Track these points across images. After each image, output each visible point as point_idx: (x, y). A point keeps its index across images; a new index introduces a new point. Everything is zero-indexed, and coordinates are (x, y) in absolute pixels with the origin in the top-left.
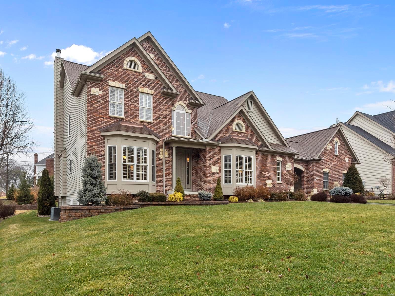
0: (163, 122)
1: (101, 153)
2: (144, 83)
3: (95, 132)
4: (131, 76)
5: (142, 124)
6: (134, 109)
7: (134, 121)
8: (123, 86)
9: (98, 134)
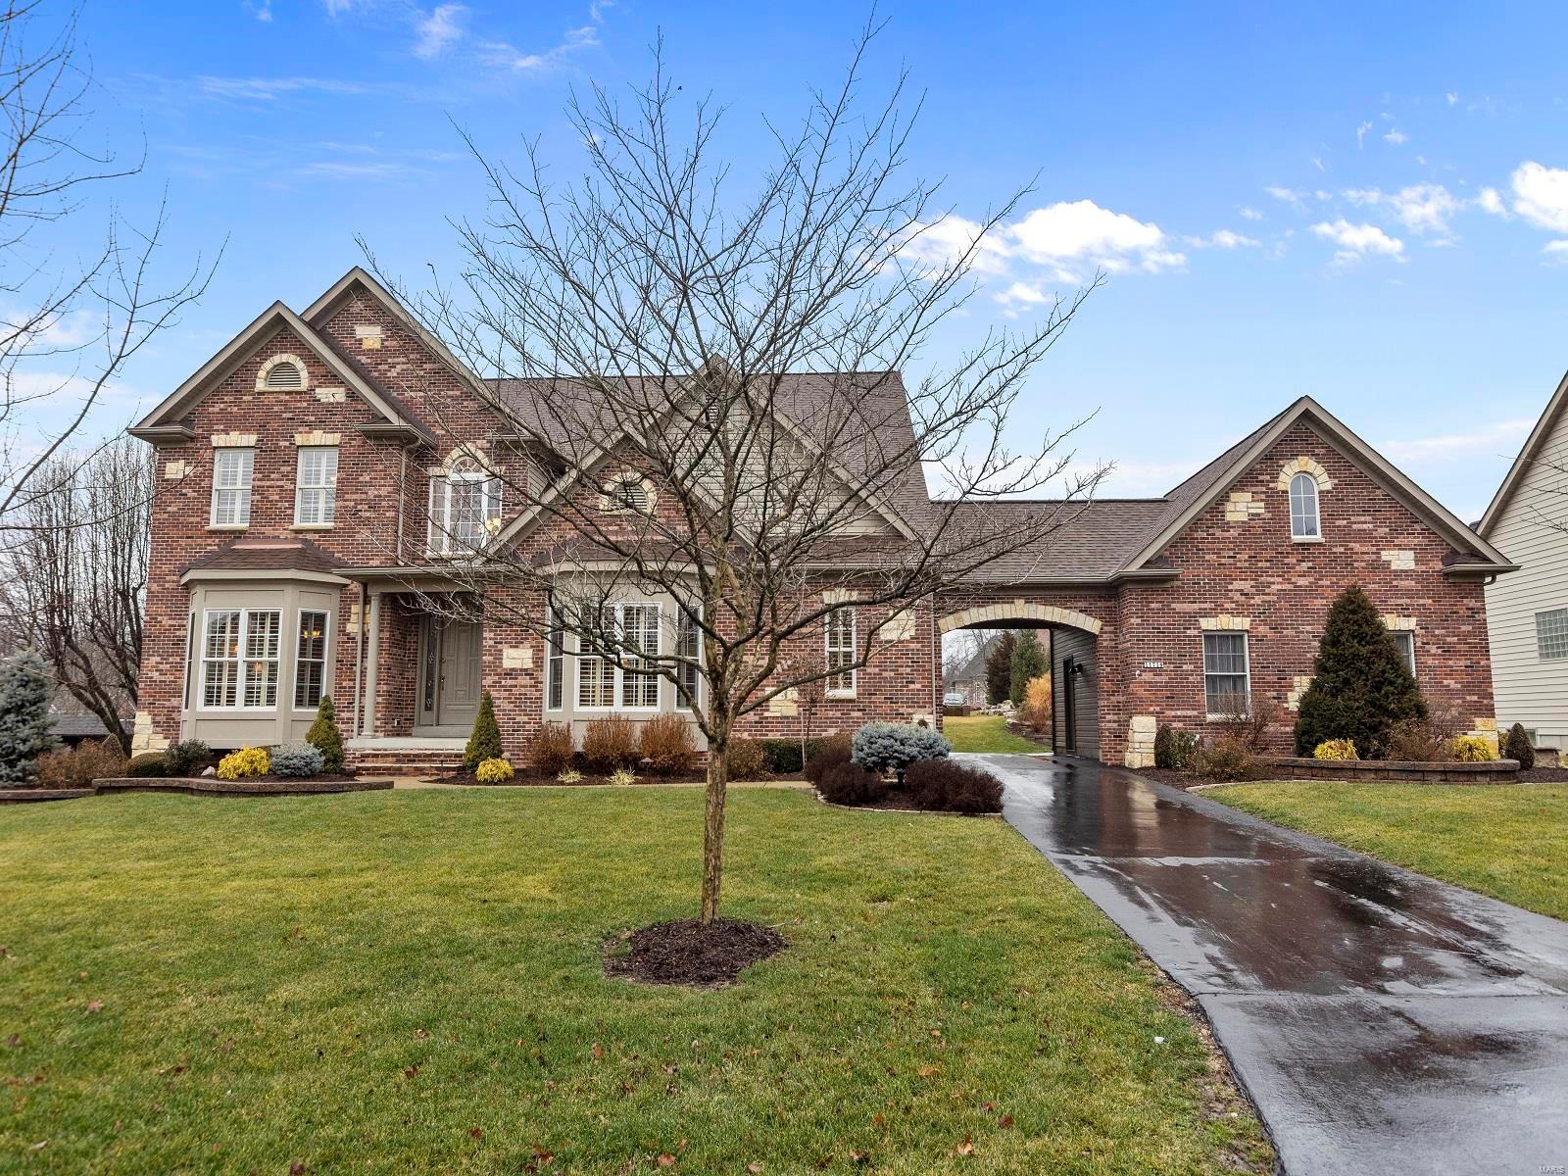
0: (367, 522)
1: (178, 633)
2: (313, 418)
3: (168, 578)
4: (276, 409)
5: (300, 536)
6: (277, 497)
7: (277, 533)
8: (251, 439)
9: (173, 582)
